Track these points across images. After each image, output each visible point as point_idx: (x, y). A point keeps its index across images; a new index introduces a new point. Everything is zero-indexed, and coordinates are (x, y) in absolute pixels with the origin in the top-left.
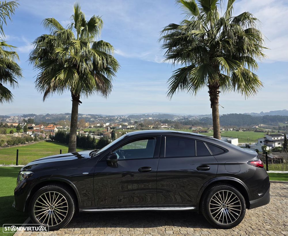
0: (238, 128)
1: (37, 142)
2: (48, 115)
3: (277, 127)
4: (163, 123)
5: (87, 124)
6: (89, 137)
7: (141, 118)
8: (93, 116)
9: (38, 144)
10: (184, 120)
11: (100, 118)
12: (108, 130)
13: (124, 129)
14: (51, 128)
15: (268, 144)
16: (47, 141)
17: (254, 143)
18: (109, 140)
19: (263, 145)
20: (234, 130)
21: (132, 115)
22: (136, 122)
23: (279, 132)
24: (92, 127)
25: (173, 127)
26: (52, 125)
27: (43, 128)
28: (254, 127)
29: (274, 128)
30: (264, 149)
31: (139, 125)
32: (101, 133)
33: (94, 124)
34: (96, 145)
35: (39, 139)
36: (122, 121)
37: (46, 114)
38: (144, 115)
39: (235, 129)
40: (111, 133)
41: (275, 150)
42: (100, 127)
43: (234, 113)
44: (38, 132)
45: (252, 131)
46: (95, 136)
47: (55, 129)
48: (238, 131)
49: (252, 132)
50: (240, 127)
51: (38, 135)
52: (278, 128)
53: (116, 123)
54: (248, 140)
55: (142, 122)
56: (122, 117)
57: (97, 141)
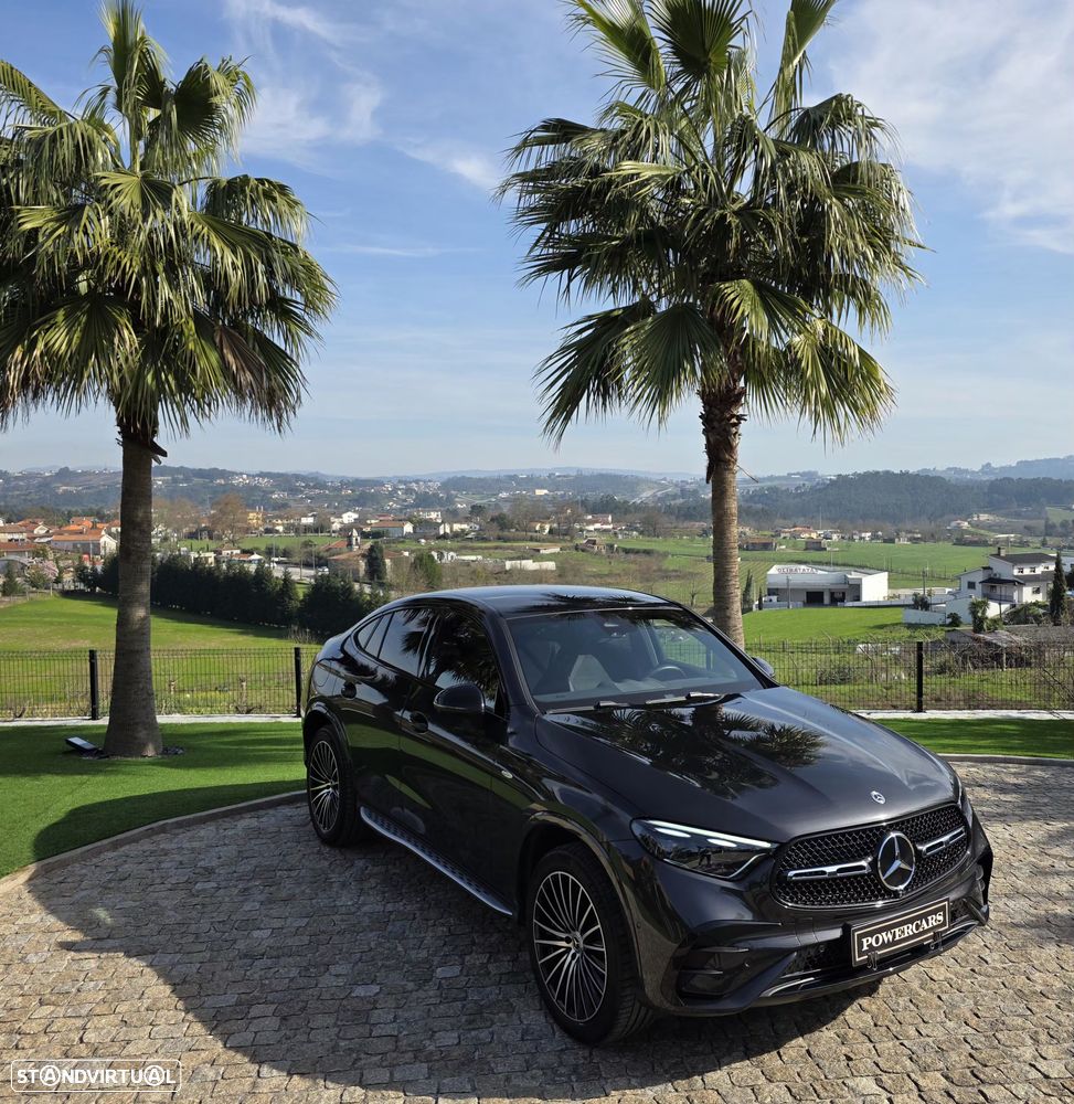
0: (890, 529)
1: (19, 600)
2: (64, 475)
3: (1040, 524)
4: (593, 512)
5: (254, 518)
6: (262, 576)
7: (500, 490)
8: (286, 482)
9: (24, 609)
10: (681, 501)
11: (315, 487)
12: (350, 544)
13: (423, 541)
14: (81, 533)
15: (998, 592)
16: (67, 594)
17: (948, 590)
18: (357, 586)
19: (976, 596)
20: (875, 537)
21: (459, 476)
22: (476, 510)
23: (1044, 544)
24: (277, 528)
25: (636, 529)
26: (87, 523)
27: (42, 537)
28: (954, 524)
29: (1029, 530)
30: (980, 614)
31: (492, 520)
32: (320, 558)
33: (287, 519)
34: (299, 609)
35: (27, 586)
36: (416, 506)
37: (57, 471)
38: (513, 478)
39: (880, 533)
40: (363, 556)
41: (1020, 615)
42: (316, 531)
43: (881, 469)
44: (21, 553)
45: (944, 540)
46: (290, 570)
47: (102, 541)
48: (892, 541)
49: (946, 543)
50: (900, 525)
51: (19, 566)
52: (1043, 528)
53: (389, 512)
54: (925, 578)
55: (506, 509)
56: (414, 486)
57: (301, 592)
